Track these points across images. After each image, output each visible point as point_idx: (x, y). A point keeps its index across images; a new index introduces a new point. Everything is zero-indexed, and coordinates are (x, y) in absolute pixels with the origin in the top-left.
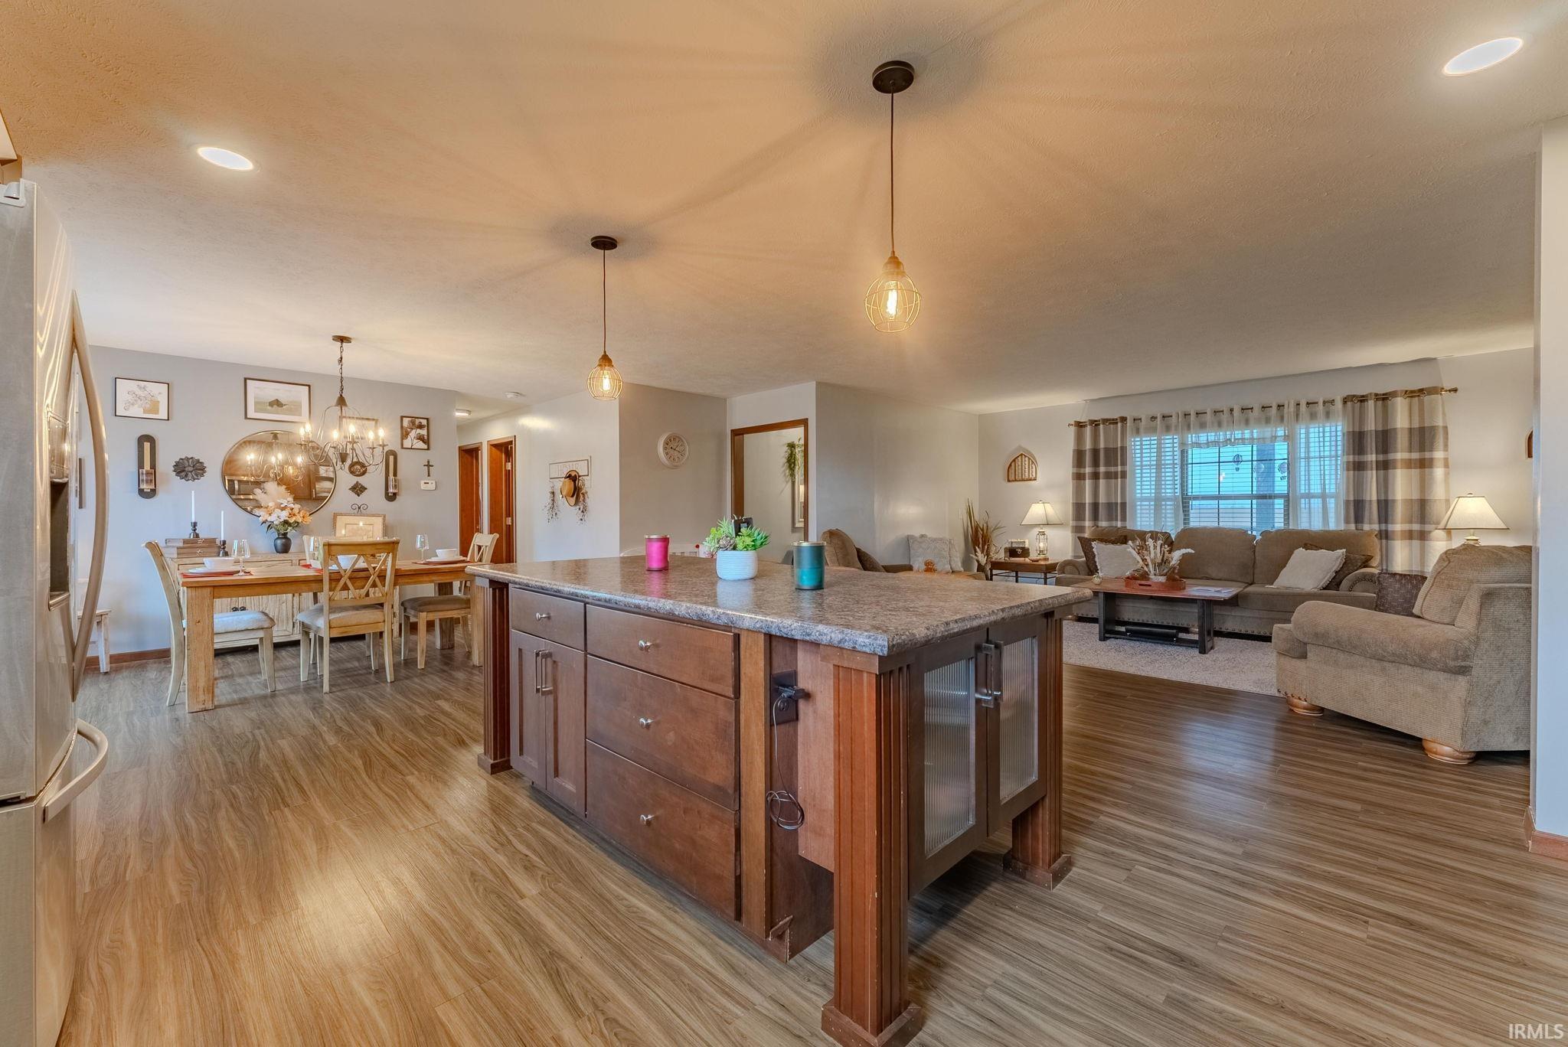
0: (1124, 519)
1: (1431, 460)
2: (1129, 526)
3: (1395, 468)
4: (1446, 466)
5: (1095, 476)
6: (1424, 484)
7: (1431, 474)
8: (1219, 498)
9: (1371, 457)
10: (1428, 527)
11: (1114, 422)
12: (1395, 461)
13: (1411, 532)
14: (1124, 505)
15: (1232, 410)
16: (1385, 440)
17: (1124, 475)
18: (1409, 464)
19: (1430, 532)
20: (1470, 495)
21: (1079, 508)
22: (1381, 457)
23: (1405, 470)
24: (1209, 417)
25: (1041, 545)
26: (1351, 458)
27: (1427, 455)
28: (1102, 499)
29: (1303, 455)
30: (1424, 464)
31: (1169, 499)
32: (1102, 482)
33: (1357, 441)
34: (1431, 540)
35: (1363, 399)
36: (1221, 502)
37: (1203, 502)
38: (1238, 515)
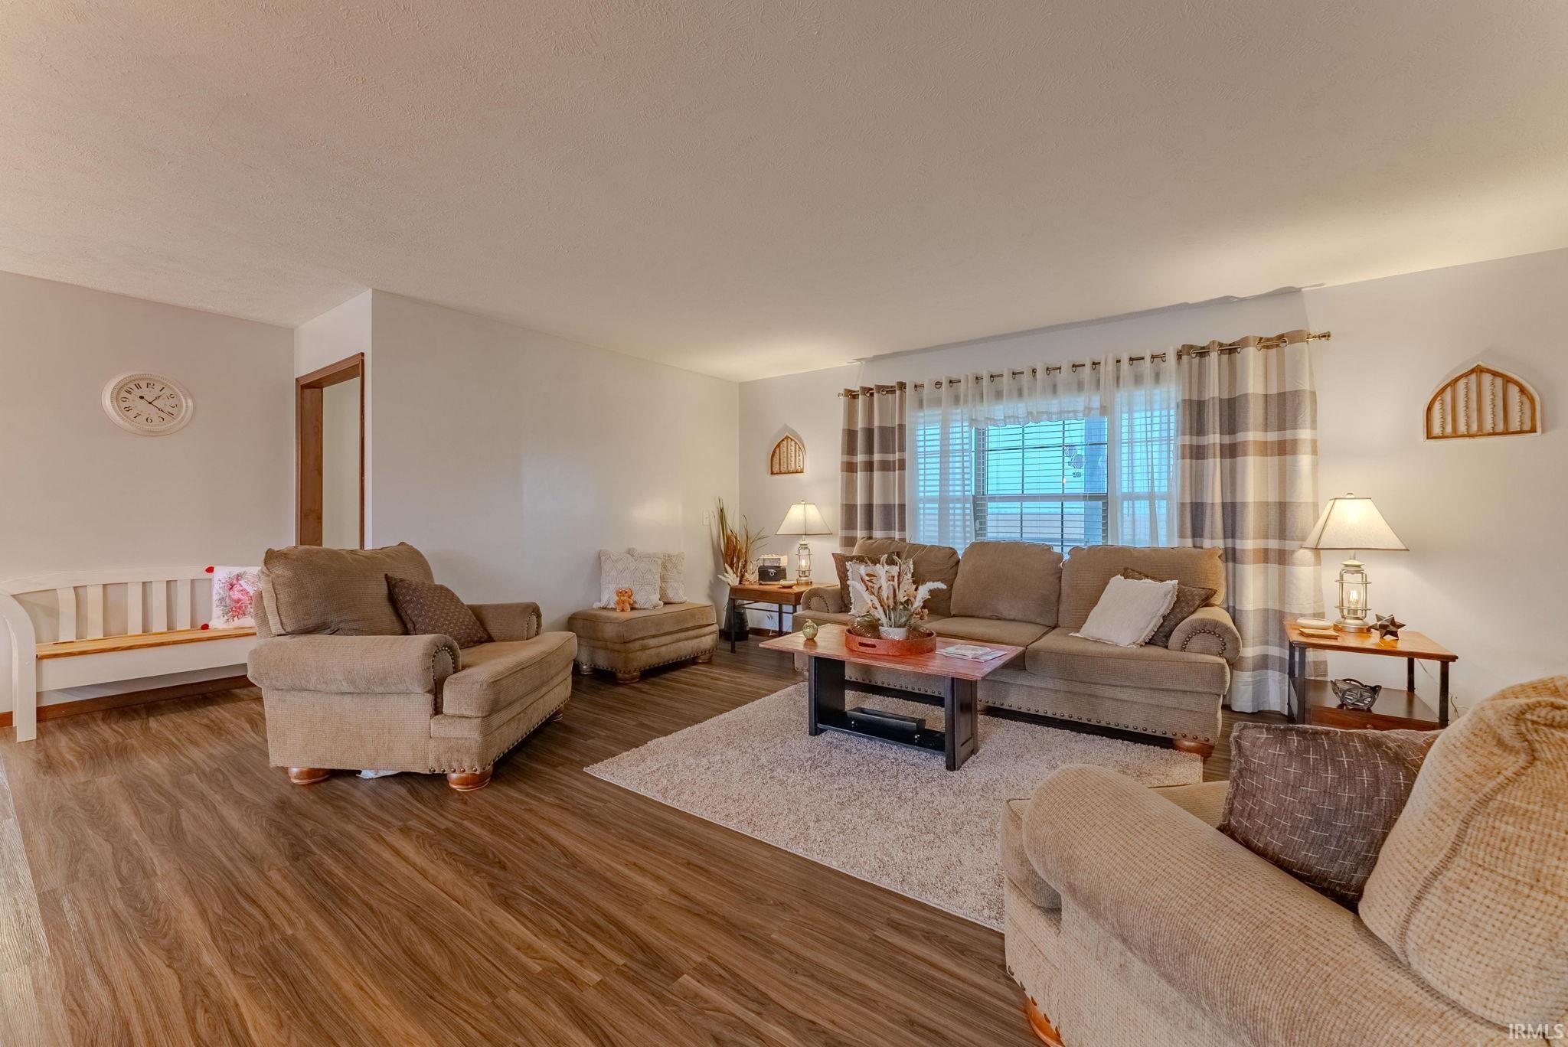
0: (902, 528)
1: (1295, 442)
2: (911, 537)
3: (1245, 454)
4: (1314, 452)
5: (869, 467)
6: (1285, 479)
7: (1294, 464)
8: (1022, 498)
9: (1214, 439)
10: (1289, 545)
11: (890, 390)
12: (1245, 443)
13: (1266, 551)
14: (902, 507)
15: (1034, 371)
16: (1232, 412)
17: (902, 465)
18: (1264, 449)
19: (1293, 552)
20: (1351, 495)
21: (849, 510)
22: (1227, 439)
23: (1258, 458)
24: (1006, 380)
25: (803, 563)
26: (1187, 439)
27: (1288, 435)
28: (877, 501)
29: (1125, 437)
30: (1284, 449)
31: (957, 500)
32: (876, 474)
33: (1195, 414)
34: (1293, 564)
35: (1203, 353)
36: (1025, 504)
37: (1001, 505)
38: (1047, 524)
